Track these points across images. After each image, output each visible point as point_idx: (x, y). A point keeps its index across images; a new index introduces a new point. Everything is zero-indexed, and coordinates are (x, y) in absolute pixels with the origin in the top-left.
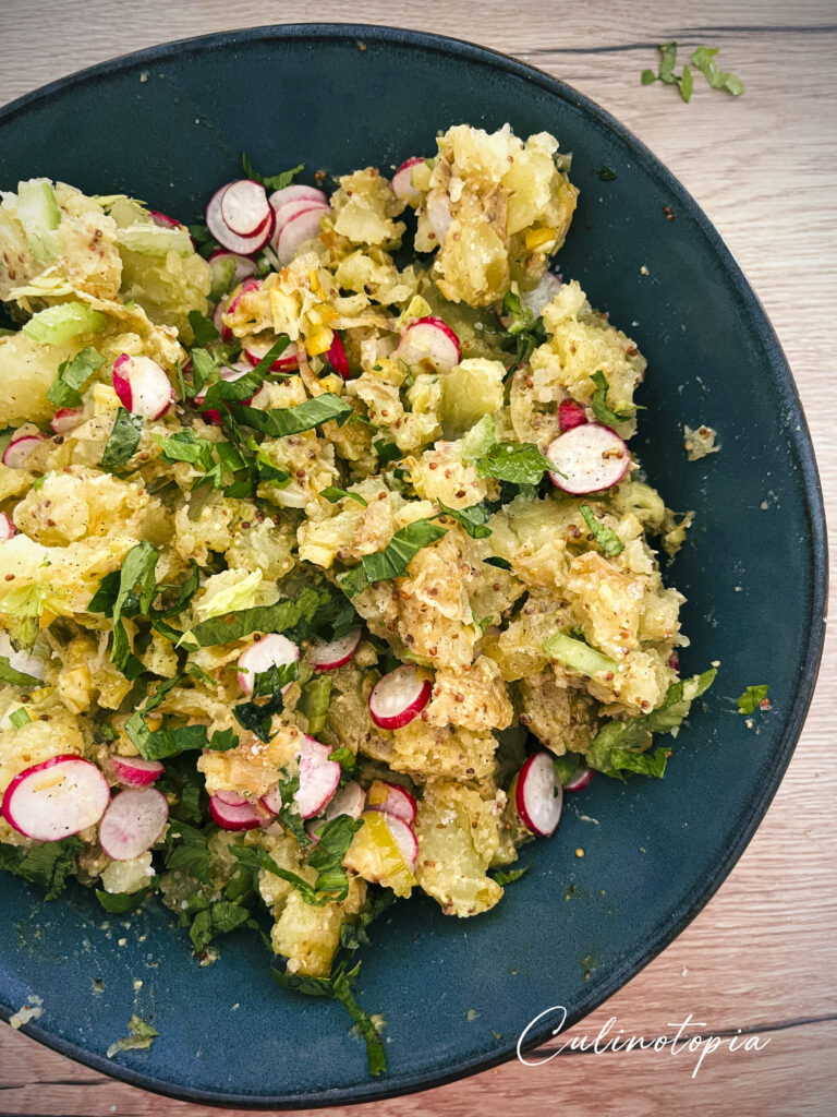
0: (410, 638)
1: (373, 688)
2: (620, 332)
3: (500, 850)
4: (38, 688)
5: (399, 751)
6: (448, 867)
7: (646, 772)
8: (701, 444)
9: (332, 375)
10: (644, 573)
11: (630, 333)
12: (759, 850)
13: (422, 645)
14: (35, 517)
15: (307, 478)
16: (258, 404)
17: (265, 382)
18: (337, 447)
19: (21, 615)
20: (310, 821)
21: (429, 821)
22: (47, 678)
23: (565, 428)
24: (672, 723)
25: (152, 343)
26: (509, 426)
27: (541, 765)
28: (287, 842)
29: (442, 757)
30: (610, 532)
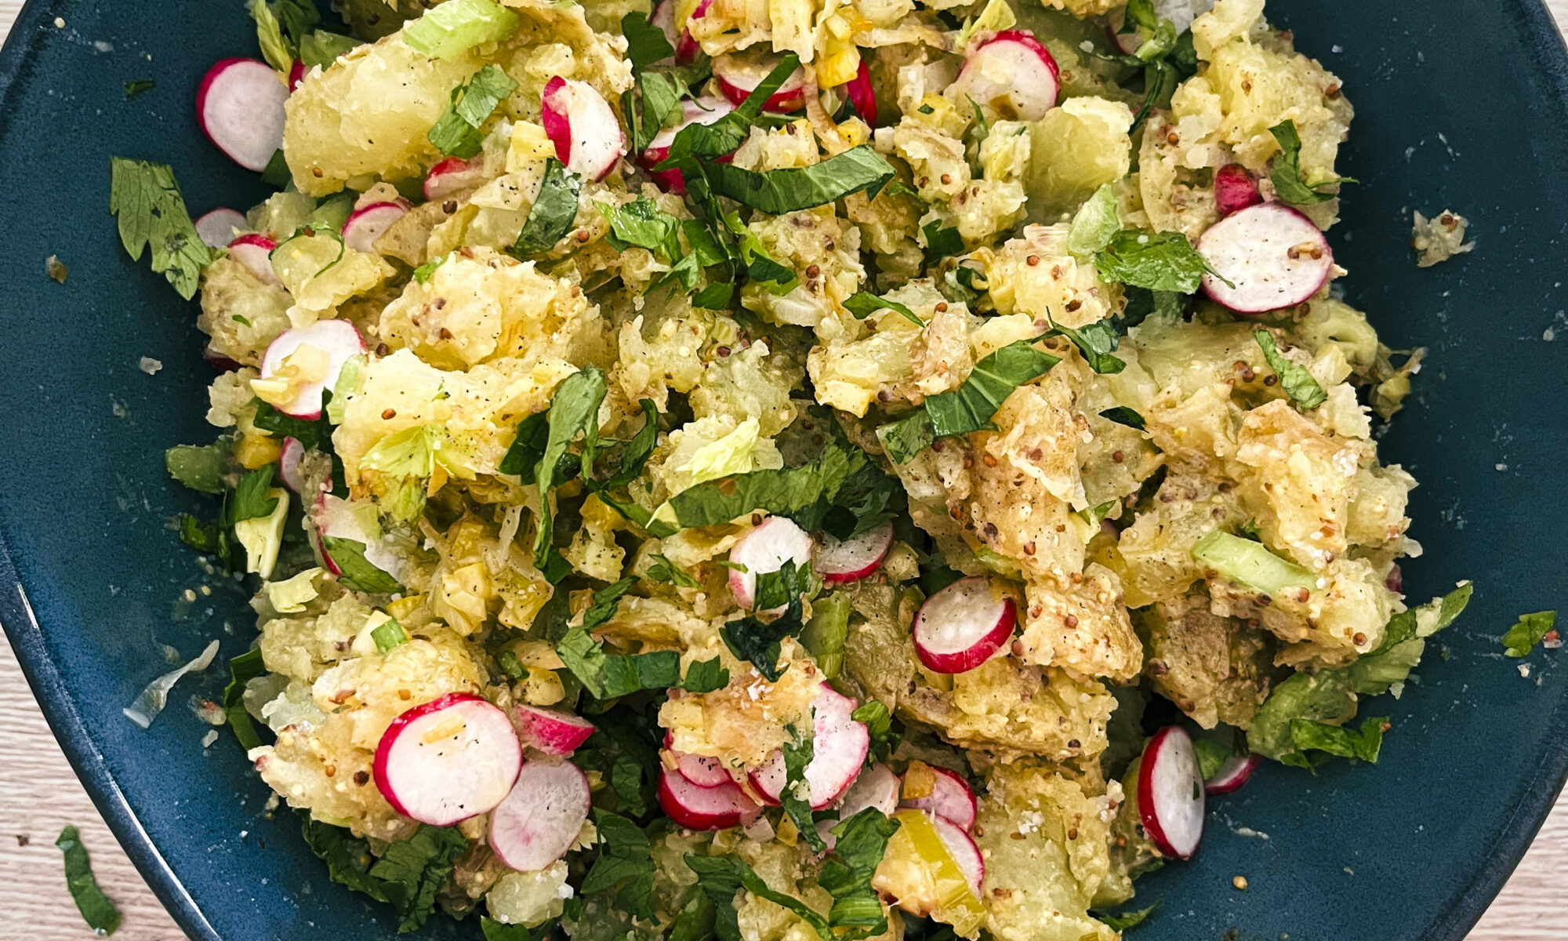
0: (992, 529)
1: (916, 615)
2: (1315, 61)
3: (1110, 878)
4: (396, 597)
5: (965, 708)
6: (1033, 899)
7: (1350, 754)
8: (1444, 240)
9: (854, 119)
10: (1357, 438)
11: (1330, 64)
12: (1498, 921)
13: (1011, 539)
14: (417, 324)
15: (821, 279)
16: (744, 161)
17: (754, 129)
18: (866, 234)
19: (400, 472)
20: (824, 814)
21: (999, 829)
22: (414, 580)
23: (1225, 211)
24: (1392, 676)
25: (591, 60)
26: (1136, 205)
27: (1176, 747)
28: (778, 851)
29: (1031, 719)
30: (1301, 372)
